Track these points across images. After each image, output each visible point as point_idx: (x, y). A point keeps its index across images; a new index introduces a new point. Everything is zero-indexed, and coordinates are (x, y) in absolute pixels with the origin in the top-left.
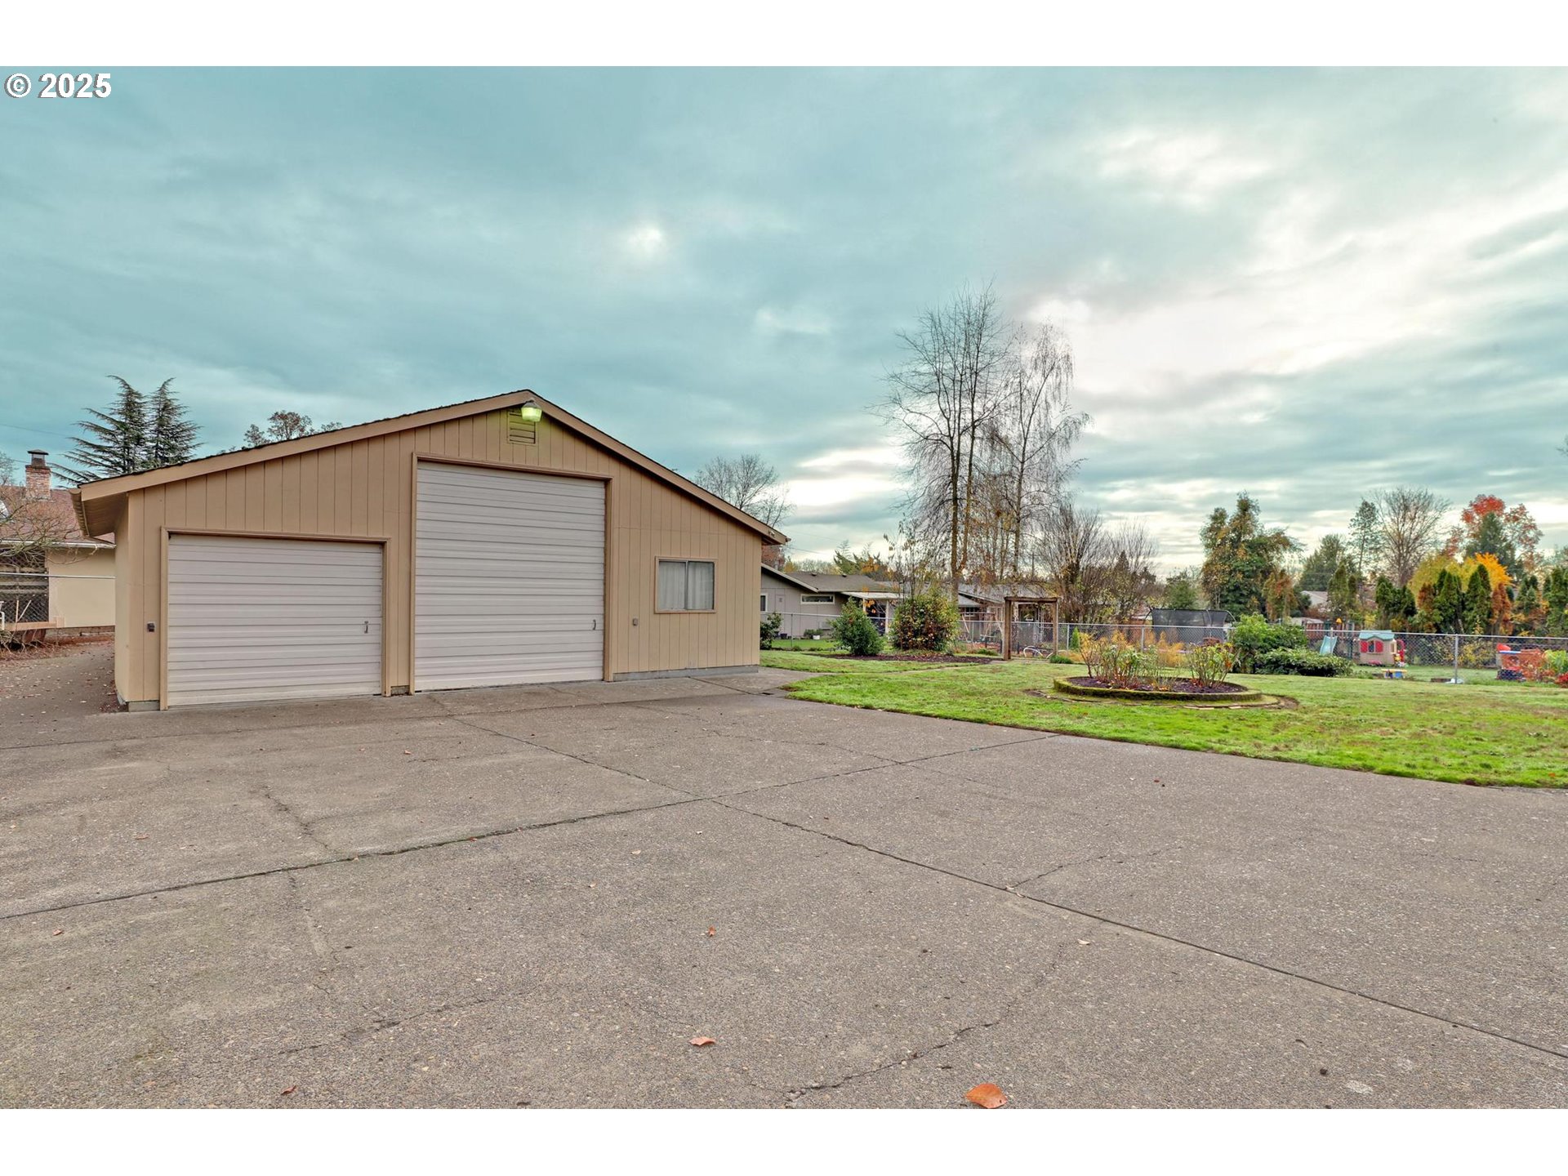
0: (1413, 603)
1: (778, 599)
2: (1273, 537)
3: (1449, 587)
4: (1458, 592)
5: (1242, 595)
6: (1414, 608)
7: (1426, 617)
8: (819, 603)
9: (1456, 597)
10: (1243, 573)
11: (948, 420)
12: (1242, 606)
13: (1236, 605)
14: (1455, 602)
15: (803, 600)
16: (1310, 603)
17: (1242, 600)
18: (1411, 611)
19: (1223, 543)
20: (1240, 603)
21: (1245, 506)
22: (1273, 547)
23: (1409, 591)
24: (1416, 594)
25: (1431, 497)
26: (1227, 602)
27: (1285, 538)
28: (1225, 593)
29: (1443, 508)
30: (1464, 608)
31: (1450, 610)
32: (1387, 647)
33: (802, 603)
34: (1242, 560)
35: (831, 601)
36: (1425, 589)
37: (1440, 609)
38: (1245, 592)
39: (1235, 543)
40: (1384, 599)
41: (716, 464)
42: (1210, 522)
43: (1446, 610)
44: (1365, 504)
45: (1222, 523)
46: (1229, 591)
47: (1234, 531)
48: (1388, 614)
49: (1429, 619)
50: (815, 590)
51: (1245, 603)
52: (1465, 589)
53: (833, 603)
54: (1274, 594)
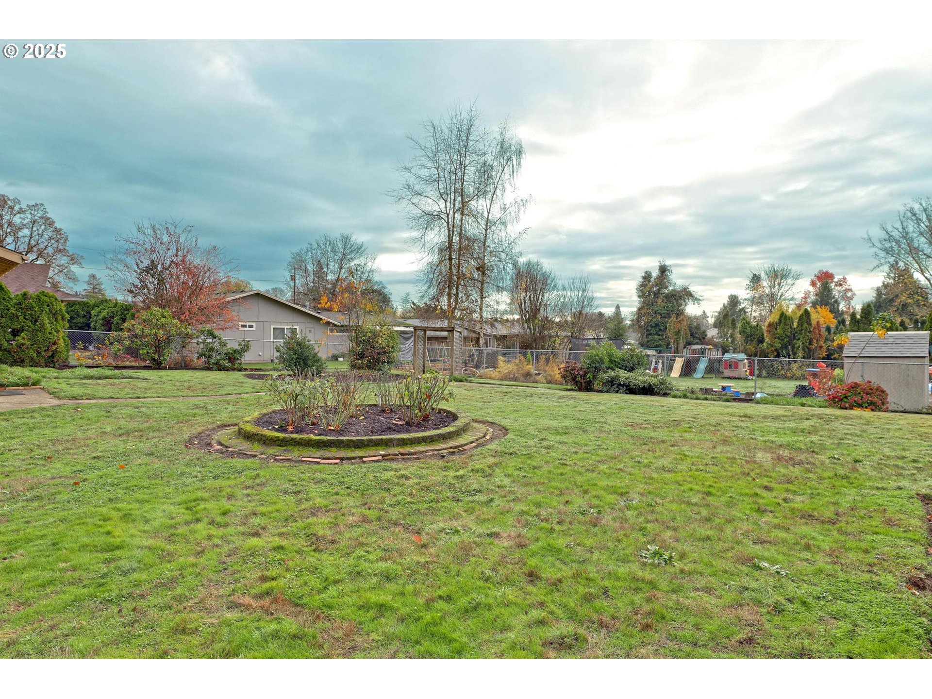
0: (763, 335)
1: (307, 330)
2: (681, 291)
3: (785, 324)
4: (791, 327)
5: (660, 329)
6: (763, 338)
7: (770, 344)
8: (344, 334)
9: (789, 330)
10: (661, 315)
11: (446, 201)
12: (660, 337)
13: (656, 336)
14: (789, 334)
15: (331, 332)
16: (706, 336)
17: (660, 333)
18: (761, 341)
19: (649, 294)
20: (659, 335)
21: (663, 270)
22: (680, 298)
23: (760, 327)
24: (764, 328)
25: (790, 270)
26: (651, 334)
27: (690, 291)
28: (650, 328)
29: (797, 277)
30: (794, 338)
31: (786, 340)
32: (741, 365)
33: (329, 334)
34: (660, 306)
36: (770, 325)
37: (779, 339)
38: (662, 328)
39: (656, 294)
40: (744, 332)
41: (323, 239)
42: (642, 280)
43: (783, 340)
44: (755, 275)
45: (649, 281)
46: (652, 327)
47: (656, 286)
48: (747, 343)
49: (772, 346)
50: (338, 324)
51: (662, 335)
52: (795, 325)
54: (674, 328)
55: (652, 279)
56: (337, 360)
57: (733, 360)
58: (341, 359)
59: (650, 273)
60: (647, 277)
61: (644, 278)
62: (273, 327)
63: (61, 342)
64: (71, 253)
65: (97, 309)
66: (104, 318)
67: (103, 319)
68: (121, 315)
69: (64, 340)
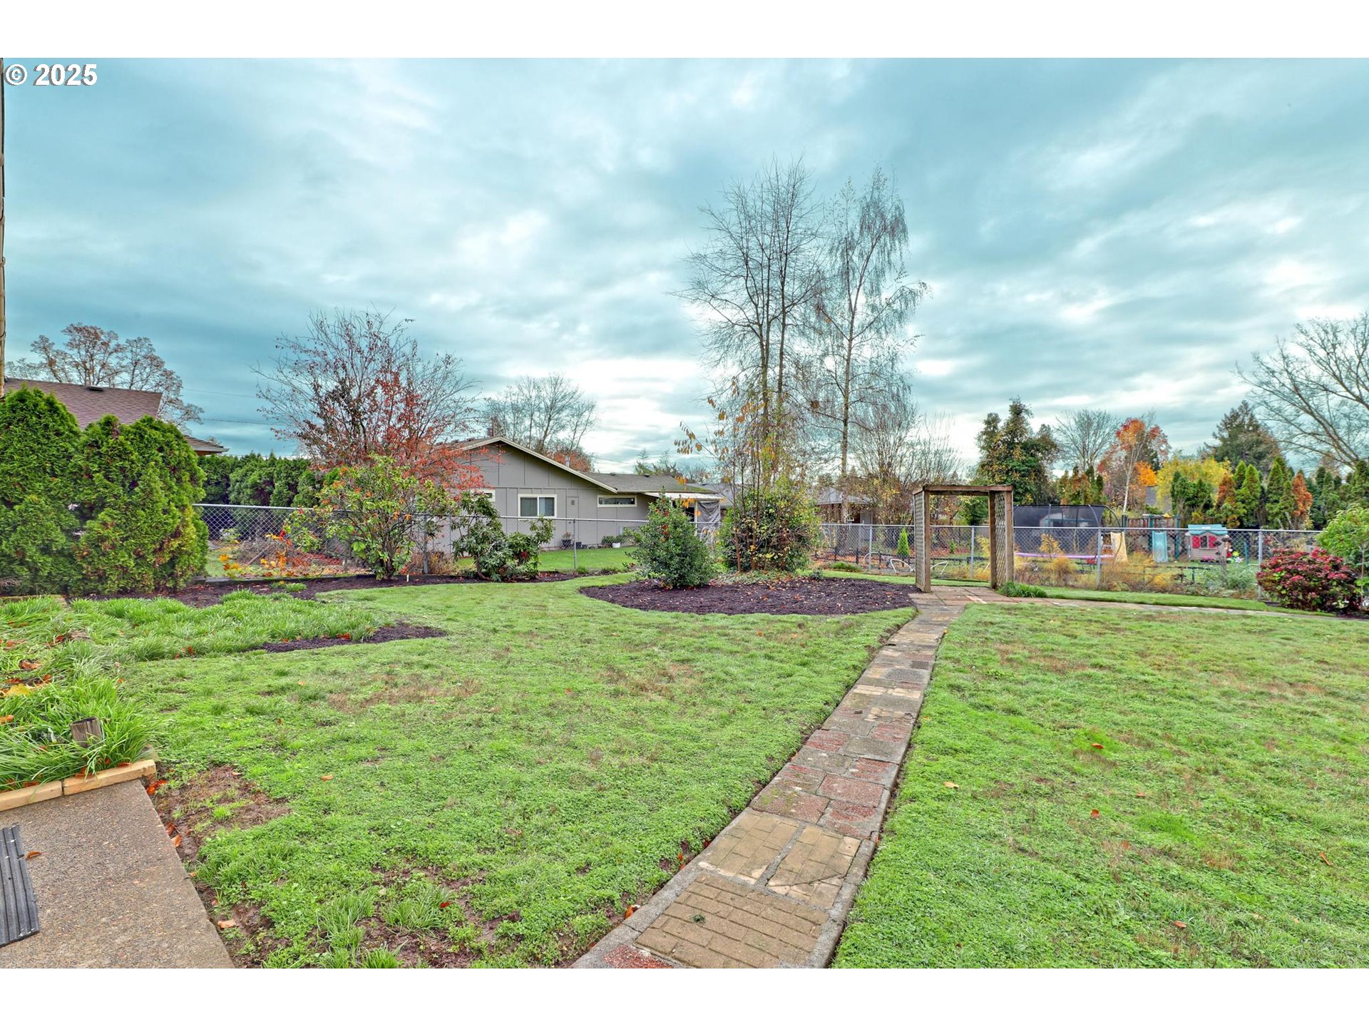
0: (1210, 497)
1: (569, 500)
4: (1259, 485)
5: (1018, 492)
8: (619, 505)
10: (1021, 472)
11: (756, 306)
15: (601, 503)
19: (998, 445)
21: (1017, 411)
22: (1041, 450)
30: (1267, 500)
33: (599, 506)
34: (1018, 460)
35: (633, 503)
37: (1243, 502)
39: (1010, 445)
42: (984, 426)
43: (1250, 503)
45: (996, 427)
47: (1007, 434)
48: (1185, 508)
50: (614, 490)
53: (635, 505)
55: (1001, 425)
56: (611, 546)
57: (1208, 535)
58: (617, 545)
59: (997, 415)
60: (992, 421)
61: (988, 423)
62: (520, 495)
63: (191, 530)
64: (185, 405)
65: (240, 471)
66: (254, 485)
67: (252, 487)
68: (287, 477)
69: (196, 525)
